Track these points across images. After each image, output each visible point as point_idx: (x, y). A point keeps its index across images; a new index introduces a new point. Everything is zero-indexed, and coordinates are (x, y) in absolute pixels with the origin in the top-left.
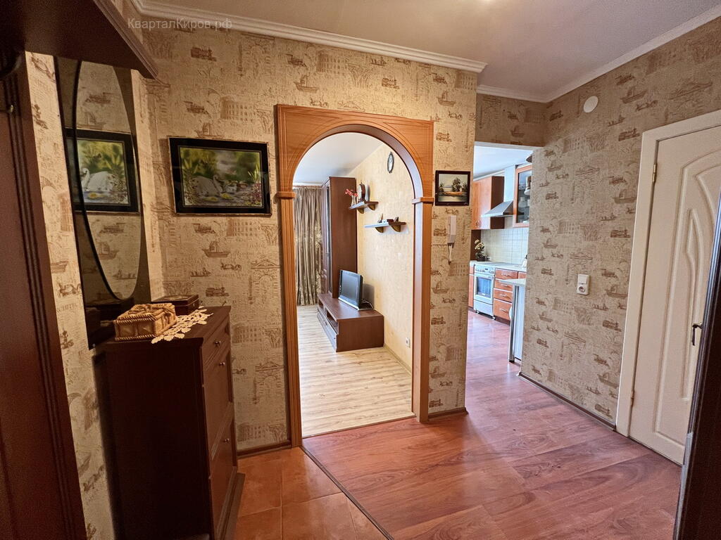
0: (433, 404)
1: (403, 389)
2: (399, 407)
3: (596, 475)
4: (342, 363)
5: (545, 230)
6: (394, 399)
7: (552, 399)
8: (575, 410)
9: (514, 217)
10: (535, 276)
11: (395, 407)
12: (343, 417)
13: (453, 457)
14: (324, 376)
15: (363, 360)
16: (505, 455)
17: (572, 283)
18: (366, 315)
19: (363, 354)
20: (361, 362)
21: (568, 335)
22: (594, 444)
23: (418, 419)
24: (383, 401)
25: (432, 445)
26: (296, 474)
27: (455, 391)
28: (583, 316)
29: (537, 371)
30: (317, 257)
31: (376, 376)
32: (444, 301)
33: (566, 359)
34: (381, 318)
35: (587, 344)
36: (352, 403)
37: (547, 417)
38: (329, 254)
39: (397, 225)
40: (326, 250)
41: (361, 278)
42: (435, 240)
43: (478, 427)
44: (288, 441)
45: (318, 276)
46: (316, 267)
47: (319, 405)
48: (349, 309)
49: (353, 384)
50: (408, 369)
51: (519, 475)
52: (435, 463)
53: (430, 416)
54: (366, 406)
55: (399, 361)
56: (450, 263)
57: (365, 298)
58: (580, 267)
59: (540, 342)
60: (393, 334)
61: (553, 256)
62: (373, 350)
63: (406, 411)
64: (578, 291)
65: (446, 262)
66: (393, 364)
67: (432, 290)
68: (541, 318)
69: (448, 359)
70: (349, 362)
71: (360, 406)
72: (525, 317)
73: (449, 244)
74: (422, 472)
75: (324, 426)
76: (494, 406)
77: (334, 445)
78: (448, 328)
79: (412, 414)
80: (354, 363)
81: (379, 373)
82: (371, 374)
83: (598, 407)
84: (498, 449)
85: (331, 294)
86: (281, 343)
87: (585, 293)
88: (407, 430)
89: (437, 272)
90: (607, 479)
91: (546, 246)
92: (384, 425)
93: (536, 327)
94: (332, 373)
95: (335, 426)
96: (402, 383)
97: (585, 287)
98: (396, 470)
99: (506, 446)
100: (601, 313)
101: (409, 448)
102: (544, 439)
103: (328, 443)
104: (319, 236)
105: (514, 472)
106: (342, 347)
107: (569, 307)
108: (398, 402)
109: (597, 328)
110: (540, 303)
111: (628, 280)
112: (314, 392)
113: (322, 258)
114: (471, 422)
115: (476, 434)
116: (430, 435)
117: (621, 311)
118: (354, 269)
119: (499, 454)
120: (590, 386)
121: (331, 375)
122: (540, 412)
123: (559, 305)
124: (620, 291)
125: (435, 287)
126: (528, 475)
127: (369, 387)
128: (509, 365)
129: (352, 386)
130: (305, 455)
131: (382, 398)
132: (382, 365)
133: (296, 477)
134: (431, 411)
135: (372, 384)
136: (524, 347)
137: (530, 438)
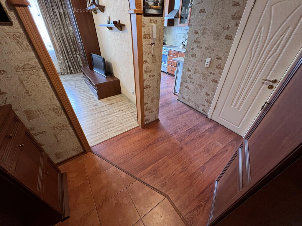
0: (146, 121)
1: (133, 114)
2: (132, 123)
3: (201, 135)
4: (103, 105)
5: (196, 33)
6: (130, 120)
7: (188, 109)
8: (196, 112)
9: (179, 19)
10: (188, 57)
11: (130, 123)
12: (108, 133)
13: (155, 140)
14: (95, 114)
15: (113, 102)
16: (173, 135)
17: (203, 61)
18: (111, 80)
19: (112, 99)
20: (112, 104)
21: (198, 85)
22: (200, 124)
23: (141, 127)
24: (125, 122)
25: (148, 137)
26: (92, 164)
27: (155, 114)
28: (205, 76)
29: (184, 98)
30: (74, 43)
31: (120, 109)
32: (150, 77)
33: (195, 94)
34: (118, 81)
35: (204, 88)
36: (111, 125)
37: (187, 116)
38: (81, 42)
39: (119, 26)
40: (79, 40)
41: (104, 59)
42: (144, 41)
43: (164, 126)
44: (84, 151)
45: (78, 56)
46: (76, 50)
47: (96, 130)
48: (101, 76)
49: (110, 115)
50: (134, 104)
51: (178, 141)
52: (149, 144)
53: (146, 125)
54: (117, 125)
55: (129, 100)
56: (152, 55)
57: (108, 70)
58: (208, 54)
59: (186, 87)
60: (125, 88)
61: (198, 47)
62: (116, 96)
63: (135, 124)
64: (205, 66)
65: (150, 55)
66: (127, 102)
67: (144, 72)
68: (188, 77)
69: (152, 102)
70: (106, 104)
71: (115, 126)
72: (182, 76)
73: (152, 44)
74: (145, 149)
75: (100, 139)
76: (169, 115)
77: (106, 147)
78: (152, 89)
79: (138, 125)
80: (109, 104)
81: (121, 108)
82: (118, 109)
83: (203, 110)
84: (171, 133)
85: (89, 68)
86: (63, 113)
87: (208, 67)
88: (137, 132)
89: (146, 62)
90: (204, 135)
91: (195, 42)
92: (127, 133)
93: (186, 81)
94: (99, 111)
95: (105, 138)
96: (132, 111)
97: (209, 64)
98: (134, 151)
99: (173, 131)
100: (212, 76)
101: (138, 140)
102: (186, 125)
103: (104, 147)
104: (71, 28)
105: (177, 141)
106: (101, 97)
107: (200, 73)
108: (131, 121)
109: (209, 82)
110: (189, 70)
111: (226, 62)
112: (92, 123)
113: (77, 45)
114: (161, 124)
115: (163, 128)
116: (146, 133)
117: (220, 75)
118: (99, 53)
119: (171, 135)
120: (202, 103)
121: (99, 112)
122: (185, 115)
123: (196, 72)
124: (222, 67)
125: (145, 70)
126: (181, 141)
127: (118, 116)
128: (173, 95)
129: (110, 117)
130: (94, 155)
131: (124, 120)
132: (122, 104)
133: (92, 166)
134: (145, 123)
135: (119, 114)
136: (180, 89)
137: (181, 126)
